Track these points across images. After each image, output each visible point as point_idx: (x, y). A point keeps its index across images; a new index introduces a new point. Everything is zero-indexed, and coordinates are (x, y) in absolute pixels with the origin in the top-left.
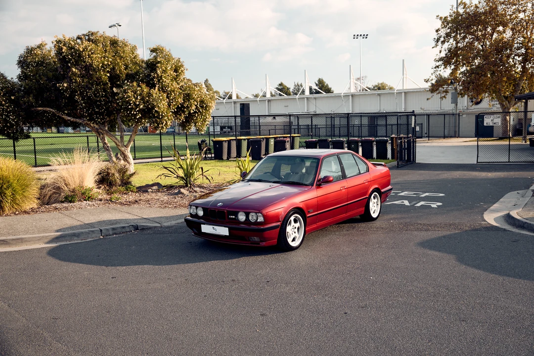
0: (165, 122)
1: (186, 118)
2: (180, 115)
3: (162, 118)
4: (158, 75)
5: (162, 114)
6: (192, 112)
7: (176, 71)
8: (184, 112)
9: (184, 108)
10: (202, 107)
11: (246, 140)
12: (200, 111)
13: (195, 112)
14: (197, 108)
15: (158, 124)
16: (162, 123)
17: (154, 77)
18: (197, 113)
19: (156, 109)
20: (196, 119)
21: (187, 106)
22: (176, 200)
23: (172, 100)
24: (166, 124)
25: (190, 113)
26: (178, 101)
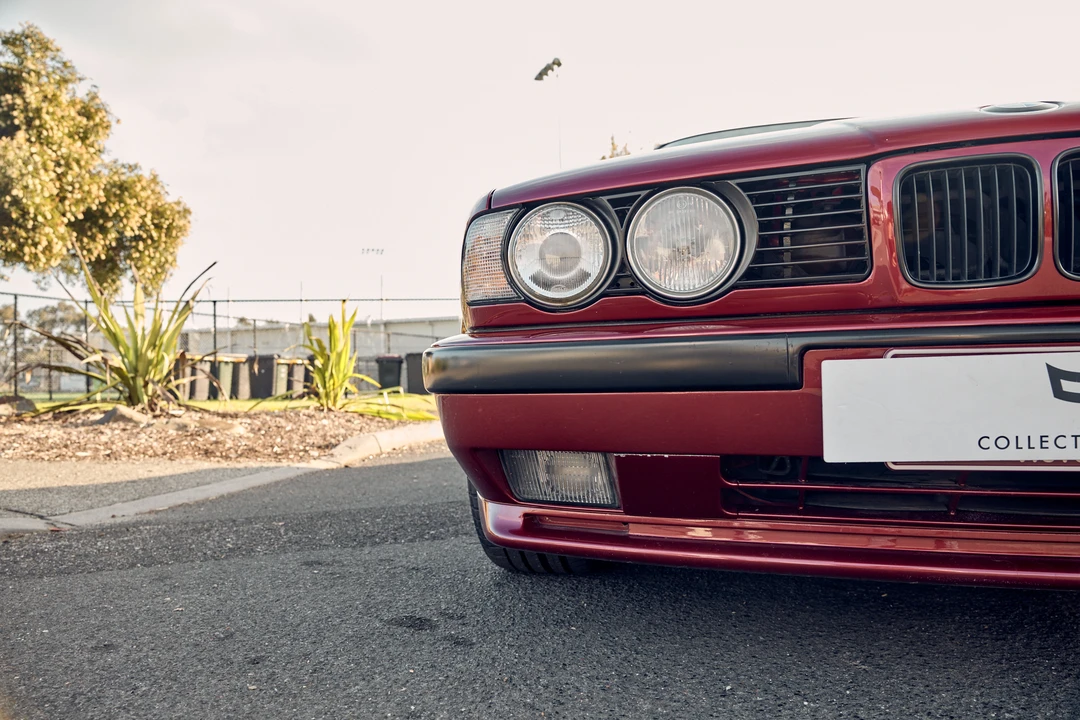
0: (44, 243)
1: (109, 248)
2: (93, 238)
3: (34, 228)
4: (27, 104)
5: (35, 219)
6: (129, 233)
7: (86, 113)
8: (104, 230)
9: (106, 217)
10: (158, 227)
11: (231, 366)
12: (151, 238)
13: (137, 238)
14: (142, 226)
15: (21, 246)
16: (35, 245)
17: (12, 107)
18: (144, 240)
19: (14, 192)
20: (139, 259)
21: (116, 215)
22: (104, 438)
23: (72, 184)
24: (49, 248)
25: (120, 240)
26: (89, 192)
